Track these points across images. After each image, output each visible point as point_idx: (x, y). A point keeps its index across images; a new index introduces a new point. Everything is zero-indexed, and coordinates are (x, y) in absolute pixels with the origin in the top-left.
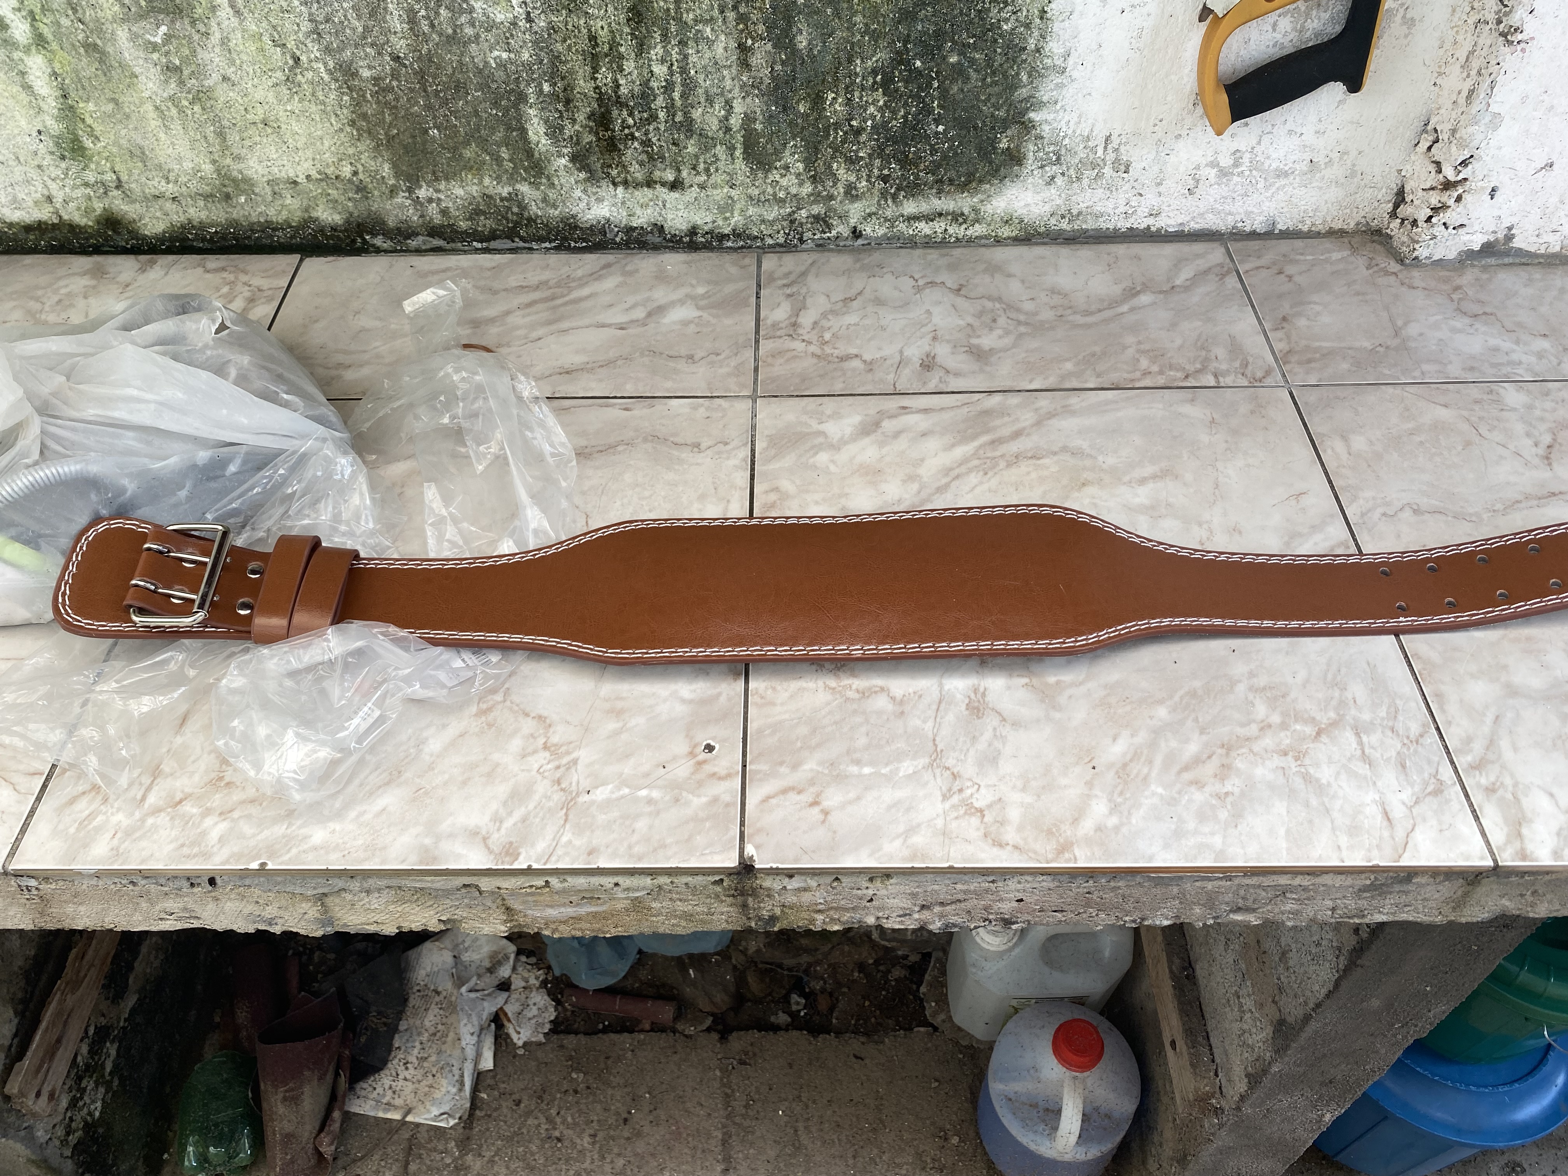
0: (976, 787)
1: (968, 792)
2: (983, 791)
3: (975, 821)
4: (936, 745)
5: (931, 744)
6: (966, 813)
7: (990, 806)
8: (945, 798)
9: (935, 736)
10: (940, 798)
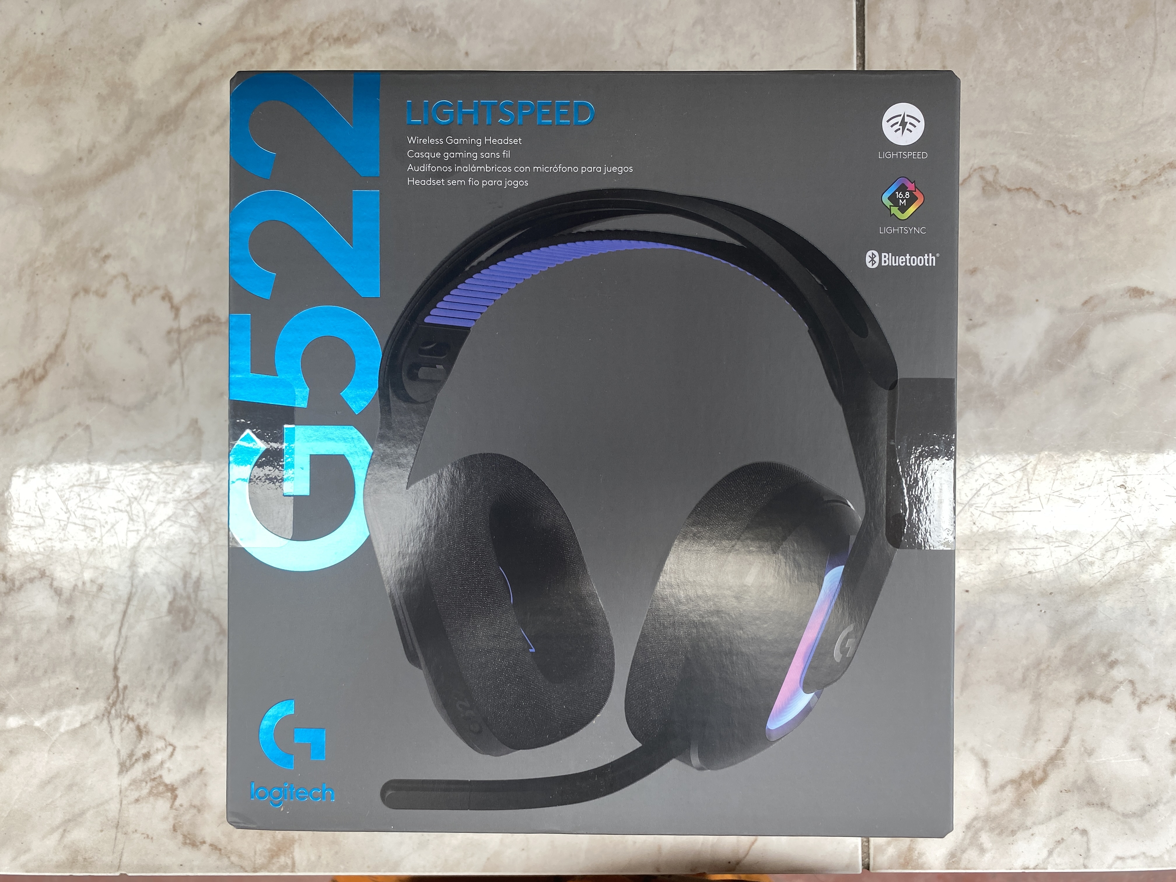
0: (170, 749)
1: (157, 758)
2: (179, 756)
3: (162, 805)
4: (116, 678)
5: (110, 676)
6: (150, 793)
7: (186, 782)
8: (124, 768)
9: (117, 661)
10: (116, 769)
